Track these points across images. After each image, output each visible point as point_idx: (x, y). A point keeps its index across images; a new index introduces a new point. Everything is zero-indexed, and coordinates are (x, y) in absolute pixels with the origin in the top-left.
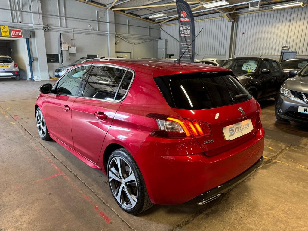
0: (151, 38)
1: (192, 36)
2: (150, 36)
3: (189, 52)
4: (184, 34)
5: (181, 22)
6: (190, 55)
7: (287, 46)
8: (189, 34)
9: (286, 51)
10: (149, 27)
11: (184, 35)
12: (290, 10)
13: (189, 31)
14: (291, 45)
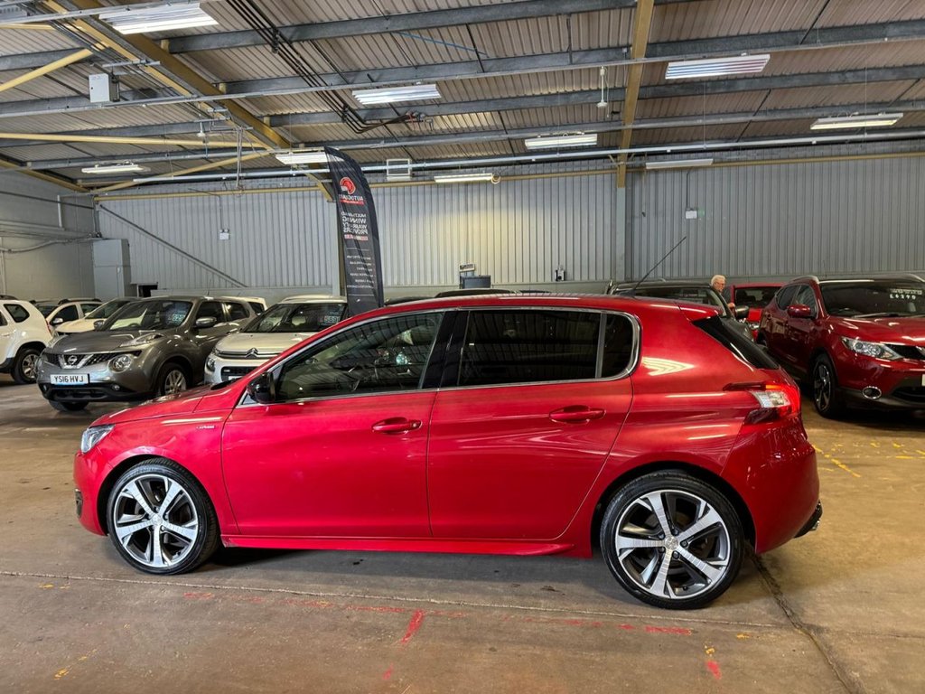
0: (70, 234)
1: (371, 239)
2: (63, 227)
3: (370, 279)
4: (354, 234)
5: (343, 204)
6: (372, 285)
7: (471, 266)
8: (365, 235)
9: (469, 274)
10: (59, 200)
11: (352, 237)
12: (462, 188)
13: (365, 227)
14: (476, 262)
